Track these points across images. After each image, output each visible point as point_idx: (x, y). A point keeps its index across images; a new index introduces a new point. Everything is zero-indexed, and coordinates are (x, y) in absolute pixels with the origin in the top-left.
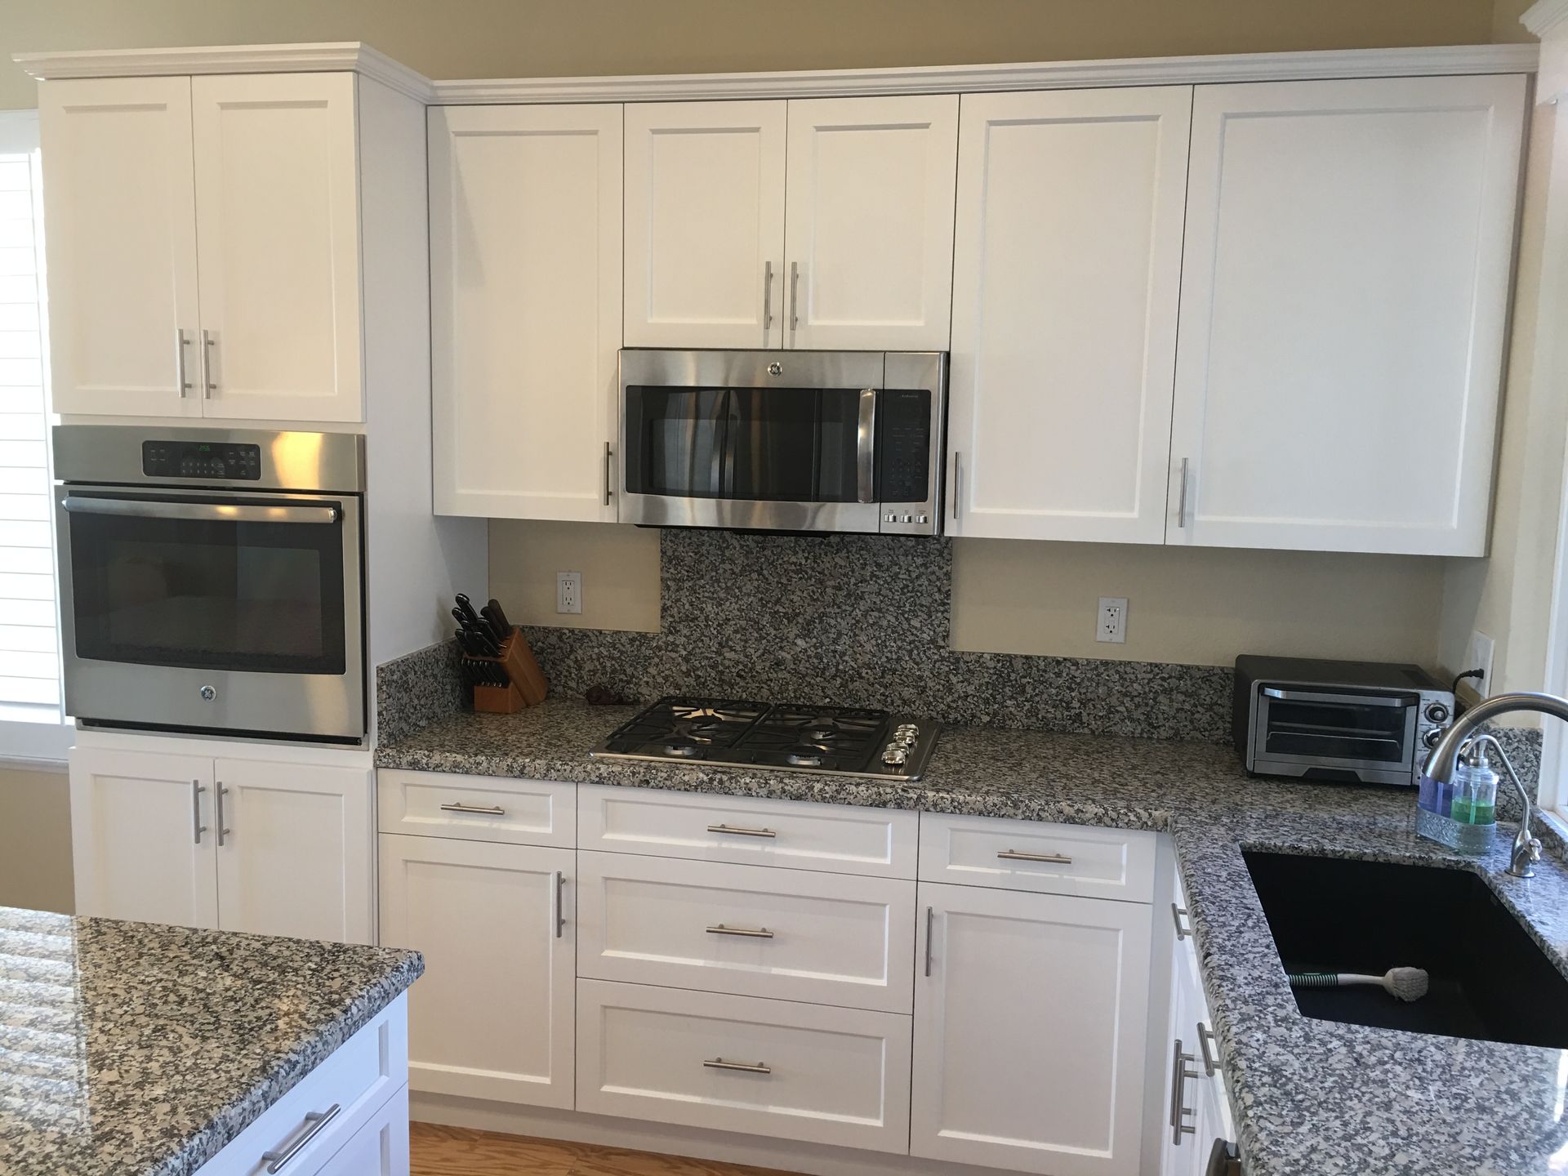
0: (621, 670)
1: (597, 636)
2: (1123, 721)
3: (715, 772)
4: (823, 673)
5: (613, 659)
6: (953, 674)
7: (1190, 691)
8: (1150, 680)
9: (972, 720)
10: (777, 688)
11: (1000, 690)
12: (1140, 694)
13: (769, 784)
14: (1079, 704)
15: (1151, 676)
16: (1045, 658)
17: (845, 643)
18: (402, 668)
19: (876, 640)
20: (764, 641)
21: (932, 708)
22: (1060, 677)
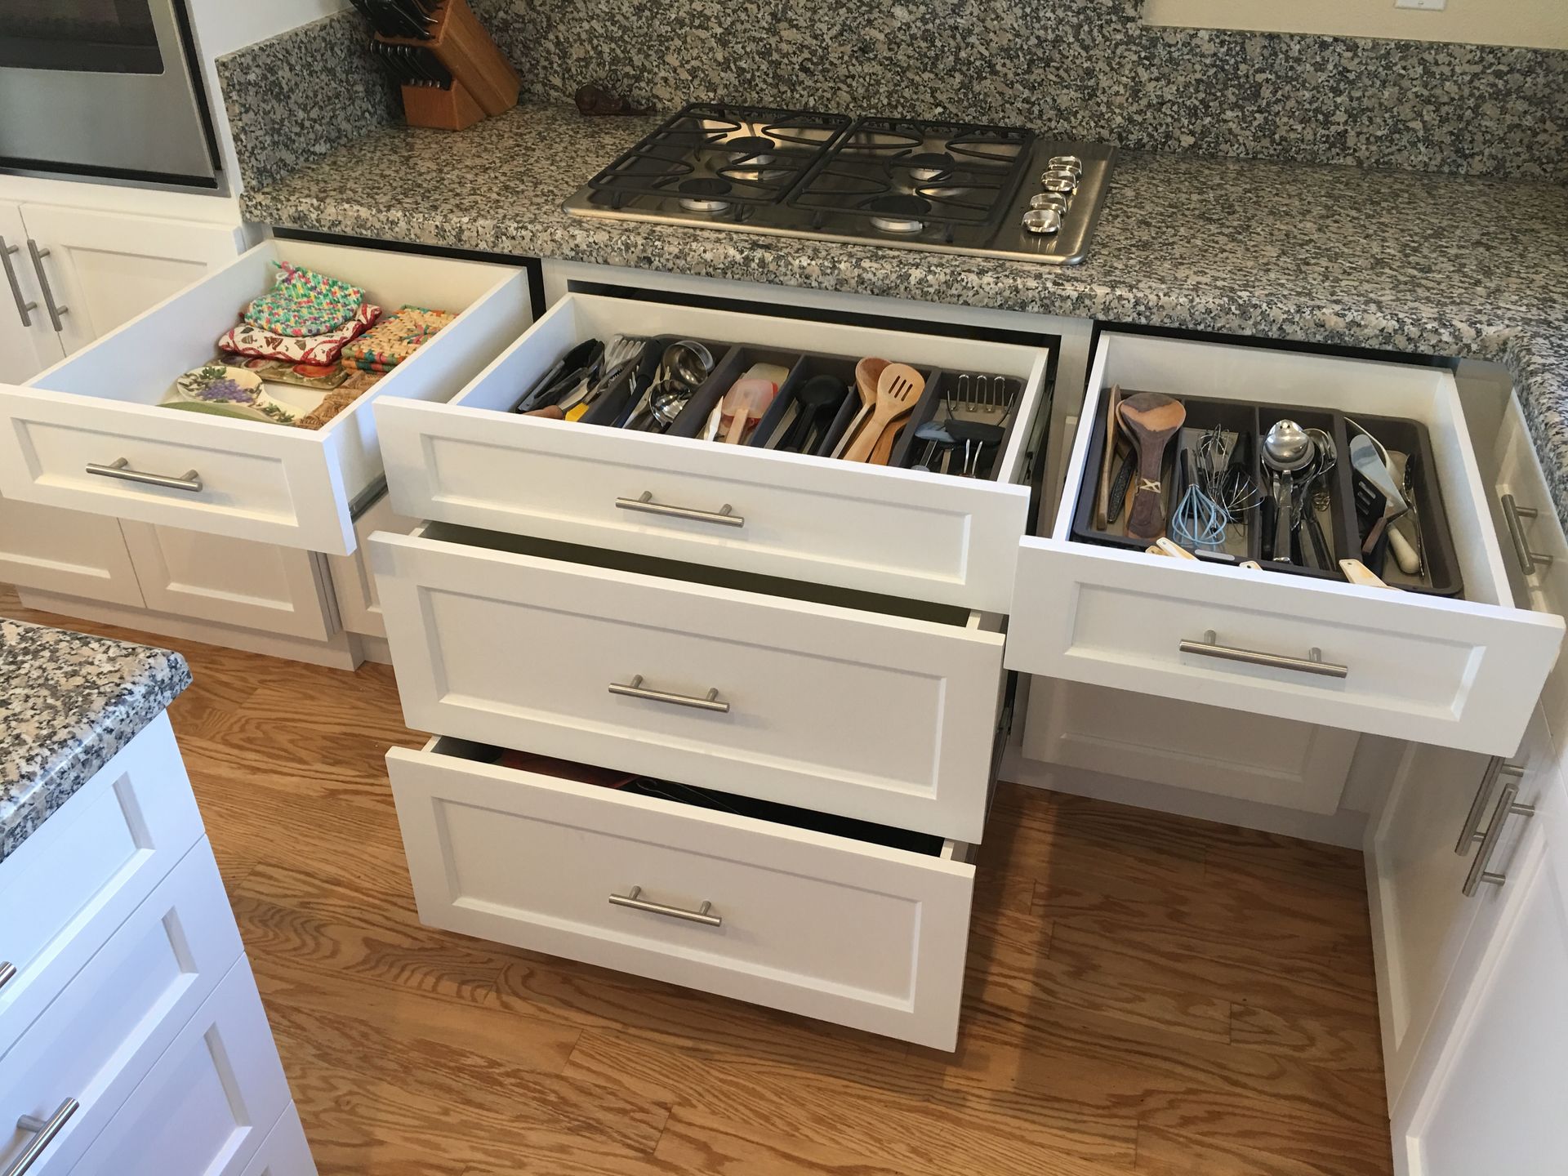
0: (625, 58)
2: (1414, 144)
3: (755, 245)
4: (934, 65)
5: (612, 39)
6: (1144, 65)
7: (1540, 95)
8: (1475, 76)
9: (1165, 142)
10: (861, 91)
11: (1219, 94)
12: (1453, 99)
13: (839, 269)
14: (1345, 117)
15: (1477, 69)
16: (1303, 37)
17: (971, 14)
18: (263, 59)
19: (1023, 8)
20: (843, 11)
21: (1102, 122)
22: (1322, 71)
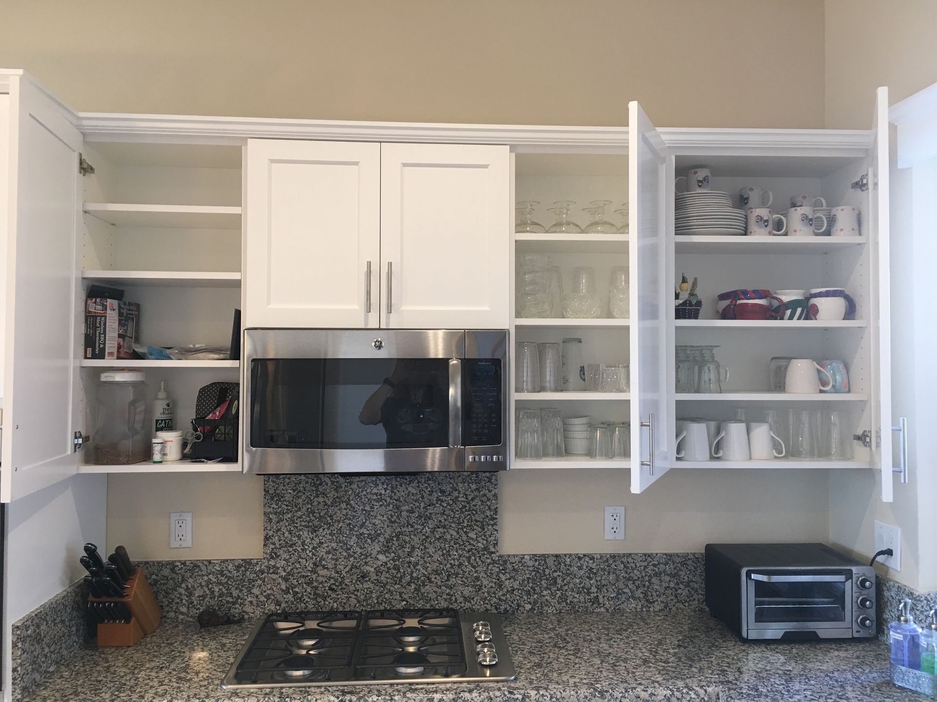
0: (228, 593)
1: (206, 566)
2: (628, 599)
3: (344, 693)
4: (400, 581)
5: (221, 584)
6: (502, 573)
7: (673, 573)
8: (645, 567)
9: (518, 608)
10: (362, 597)
11: (538, 584)
12: (639, 578)
14: (596, 590)
15: (646, 564)
16: (570, 555)
17: (417, 555)
18: (36, 621)
19: (442, 551)
21: (487, 602)
22: (582, 569)
